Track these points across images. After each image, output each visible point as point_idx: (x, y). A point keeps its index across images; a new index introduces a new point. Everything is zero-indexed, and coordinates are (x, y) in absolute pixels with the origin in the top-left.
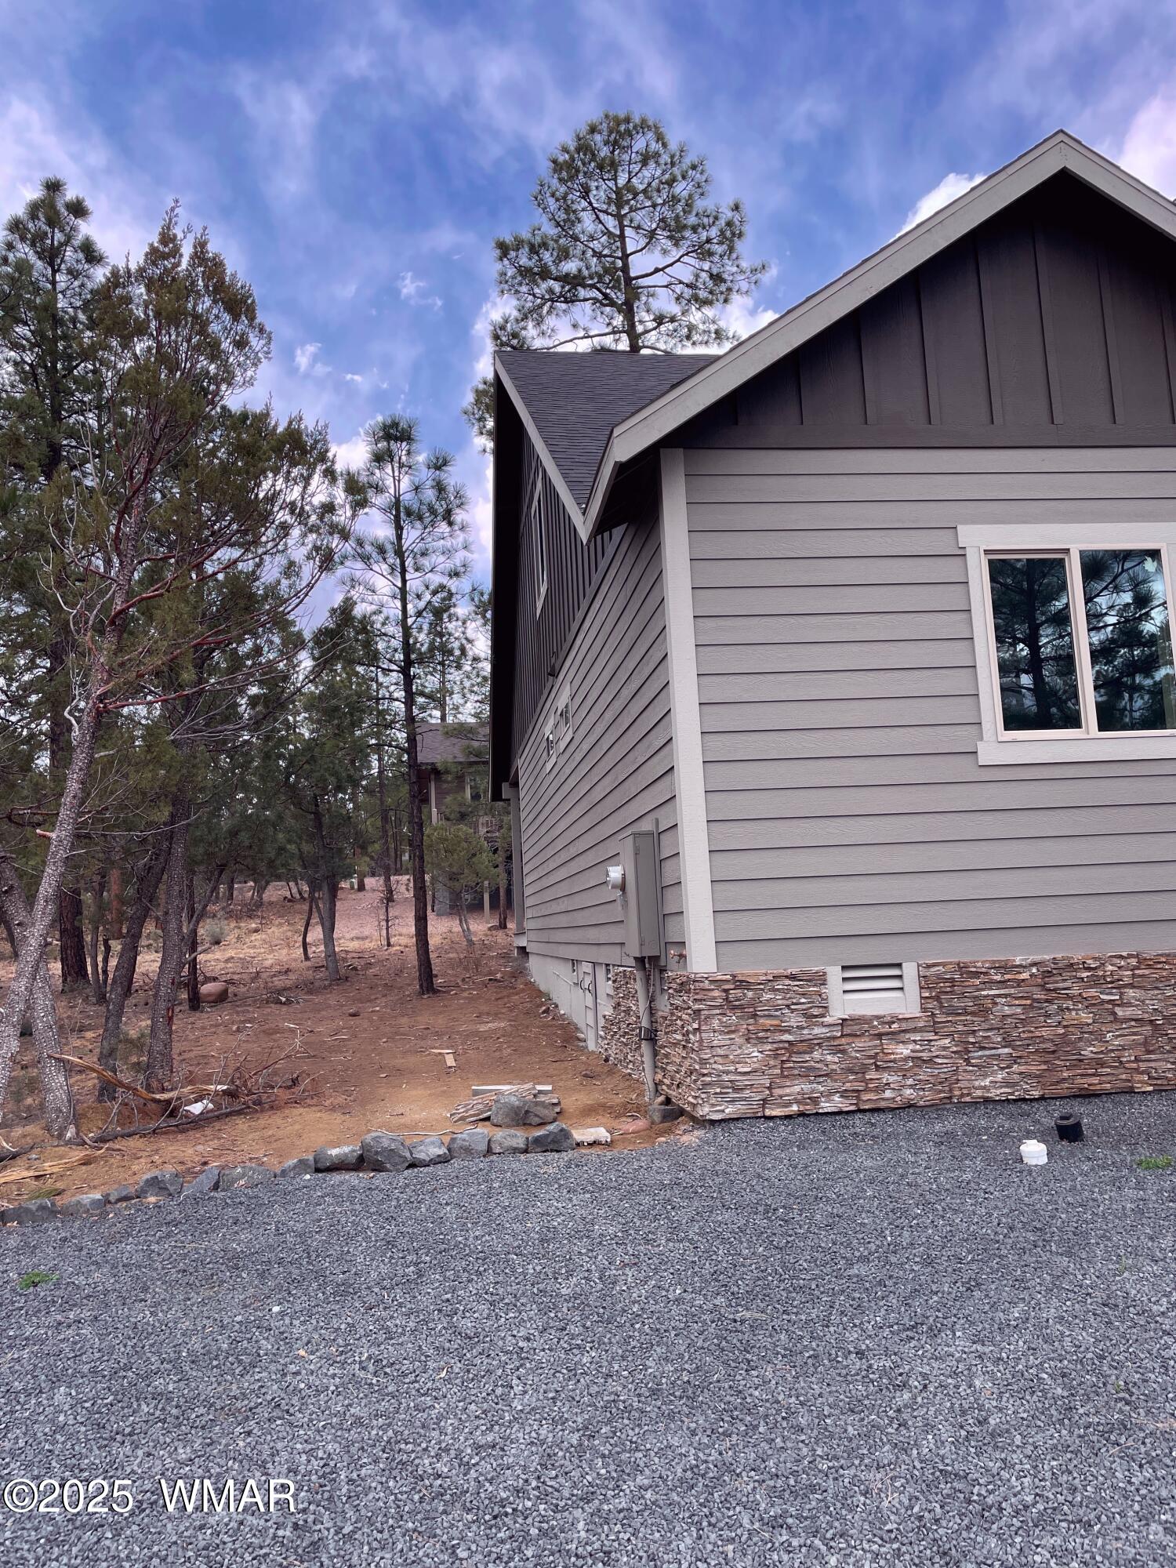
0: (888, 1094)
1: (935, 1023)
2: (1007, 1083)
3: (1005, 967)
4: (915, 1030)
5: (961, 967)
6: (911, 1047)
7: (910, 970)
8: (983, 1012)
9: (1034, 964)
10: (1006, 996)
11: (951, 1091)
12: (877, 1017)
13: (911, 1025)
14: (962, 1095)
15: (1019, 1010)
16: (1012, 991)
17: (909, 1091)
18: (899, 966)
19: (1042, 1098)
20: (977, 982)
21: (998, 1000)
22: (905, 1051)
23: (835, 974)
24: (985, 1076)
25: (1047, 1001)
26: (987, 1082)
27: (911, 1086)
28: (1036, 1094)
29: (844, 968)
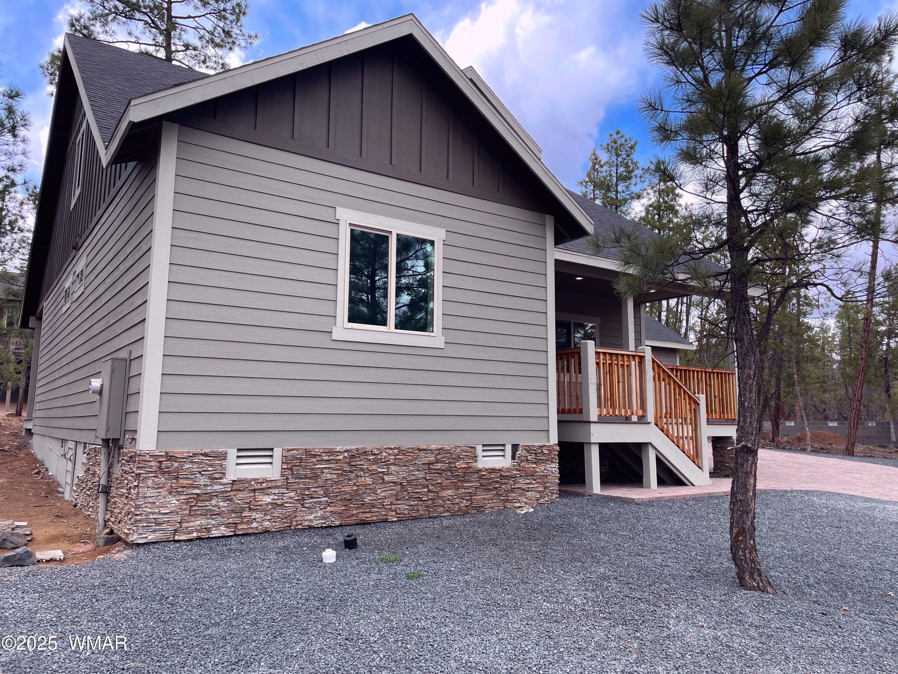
0: (254, 525)
1: (288, 483)
2: (323, 518)
3: (331, 452)
4: (276, 487)
5: (307, 452)
6: (272, 497)
7: (278, 453)
8: (315, 477)
9: (346, 451)
10: (329, 468)
11: (291, 522)
12: (254, 480)
13: (274, 484)
14: (297, 525)
15: (335, 476)
16: (333, 465)
17: (267, 523)
18: (272, 449)
19: (341, 525)
20: (314, 460)
21: (324, 471)
22: (268, 499)
23: (232, 453)
24: (311, 513)
25: (350, 471)
26: (312, 517)
27: (269, 520)
28: (338, 523)
29: (239, 450)
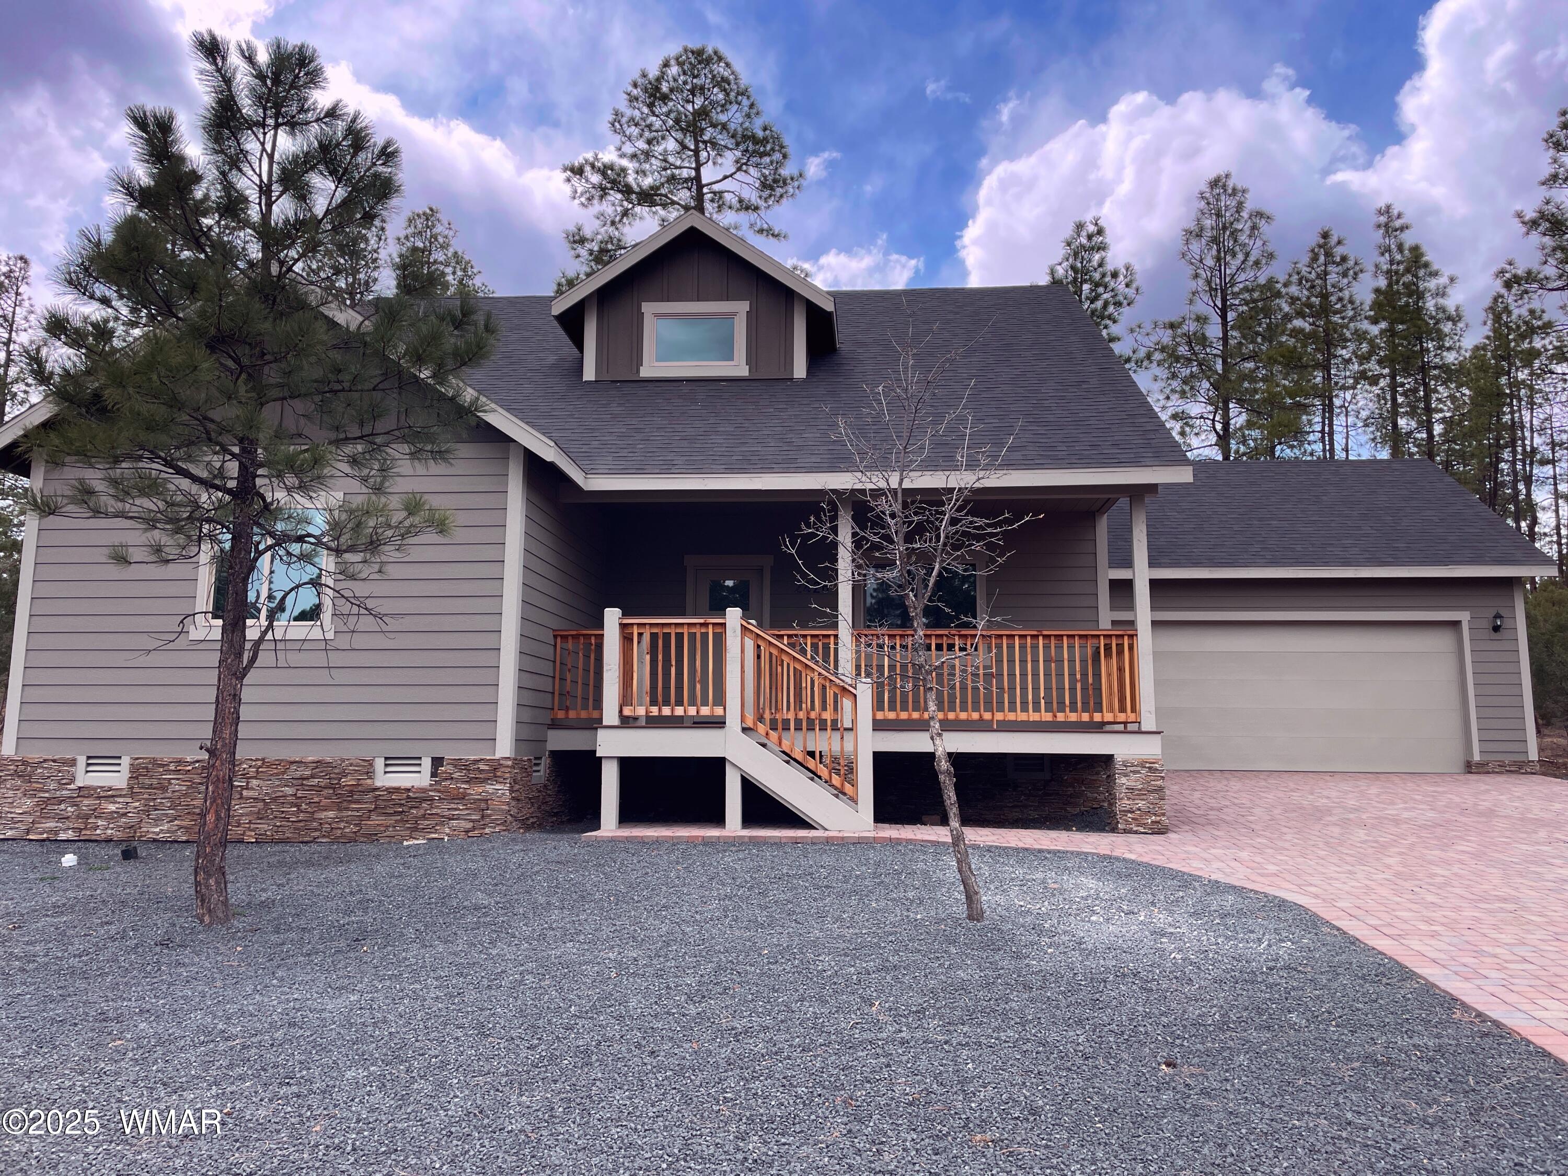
0: (98, 832)
1: (132, 793)
2: (168, 831)
3: (180, 762)
4: (120, 796)
5: (154, 761)
6: (117, 805)
7: (126, 761)
8: (164, 789)
9: (198, 761)
10: (178, 779)
11: (135, 832)
12: (101, 787)
13: (118, 793)
14: (141, 836)
15: (184, 788)
16: (181, 776)
17: (110, 832)
18: (120, 758)
19: (187, 842)
20: (161, 770)
21: (173, 781)
22: (112, 807)
23: (82, 761)
24: (157, 826)
25: (200, 784)
26: (157, 830)
27: (112, 829)
28: (184, 838)
29: (88, 757)
